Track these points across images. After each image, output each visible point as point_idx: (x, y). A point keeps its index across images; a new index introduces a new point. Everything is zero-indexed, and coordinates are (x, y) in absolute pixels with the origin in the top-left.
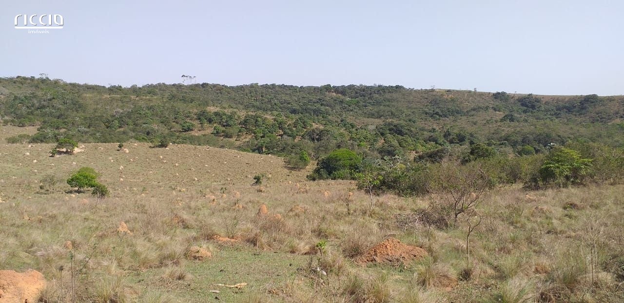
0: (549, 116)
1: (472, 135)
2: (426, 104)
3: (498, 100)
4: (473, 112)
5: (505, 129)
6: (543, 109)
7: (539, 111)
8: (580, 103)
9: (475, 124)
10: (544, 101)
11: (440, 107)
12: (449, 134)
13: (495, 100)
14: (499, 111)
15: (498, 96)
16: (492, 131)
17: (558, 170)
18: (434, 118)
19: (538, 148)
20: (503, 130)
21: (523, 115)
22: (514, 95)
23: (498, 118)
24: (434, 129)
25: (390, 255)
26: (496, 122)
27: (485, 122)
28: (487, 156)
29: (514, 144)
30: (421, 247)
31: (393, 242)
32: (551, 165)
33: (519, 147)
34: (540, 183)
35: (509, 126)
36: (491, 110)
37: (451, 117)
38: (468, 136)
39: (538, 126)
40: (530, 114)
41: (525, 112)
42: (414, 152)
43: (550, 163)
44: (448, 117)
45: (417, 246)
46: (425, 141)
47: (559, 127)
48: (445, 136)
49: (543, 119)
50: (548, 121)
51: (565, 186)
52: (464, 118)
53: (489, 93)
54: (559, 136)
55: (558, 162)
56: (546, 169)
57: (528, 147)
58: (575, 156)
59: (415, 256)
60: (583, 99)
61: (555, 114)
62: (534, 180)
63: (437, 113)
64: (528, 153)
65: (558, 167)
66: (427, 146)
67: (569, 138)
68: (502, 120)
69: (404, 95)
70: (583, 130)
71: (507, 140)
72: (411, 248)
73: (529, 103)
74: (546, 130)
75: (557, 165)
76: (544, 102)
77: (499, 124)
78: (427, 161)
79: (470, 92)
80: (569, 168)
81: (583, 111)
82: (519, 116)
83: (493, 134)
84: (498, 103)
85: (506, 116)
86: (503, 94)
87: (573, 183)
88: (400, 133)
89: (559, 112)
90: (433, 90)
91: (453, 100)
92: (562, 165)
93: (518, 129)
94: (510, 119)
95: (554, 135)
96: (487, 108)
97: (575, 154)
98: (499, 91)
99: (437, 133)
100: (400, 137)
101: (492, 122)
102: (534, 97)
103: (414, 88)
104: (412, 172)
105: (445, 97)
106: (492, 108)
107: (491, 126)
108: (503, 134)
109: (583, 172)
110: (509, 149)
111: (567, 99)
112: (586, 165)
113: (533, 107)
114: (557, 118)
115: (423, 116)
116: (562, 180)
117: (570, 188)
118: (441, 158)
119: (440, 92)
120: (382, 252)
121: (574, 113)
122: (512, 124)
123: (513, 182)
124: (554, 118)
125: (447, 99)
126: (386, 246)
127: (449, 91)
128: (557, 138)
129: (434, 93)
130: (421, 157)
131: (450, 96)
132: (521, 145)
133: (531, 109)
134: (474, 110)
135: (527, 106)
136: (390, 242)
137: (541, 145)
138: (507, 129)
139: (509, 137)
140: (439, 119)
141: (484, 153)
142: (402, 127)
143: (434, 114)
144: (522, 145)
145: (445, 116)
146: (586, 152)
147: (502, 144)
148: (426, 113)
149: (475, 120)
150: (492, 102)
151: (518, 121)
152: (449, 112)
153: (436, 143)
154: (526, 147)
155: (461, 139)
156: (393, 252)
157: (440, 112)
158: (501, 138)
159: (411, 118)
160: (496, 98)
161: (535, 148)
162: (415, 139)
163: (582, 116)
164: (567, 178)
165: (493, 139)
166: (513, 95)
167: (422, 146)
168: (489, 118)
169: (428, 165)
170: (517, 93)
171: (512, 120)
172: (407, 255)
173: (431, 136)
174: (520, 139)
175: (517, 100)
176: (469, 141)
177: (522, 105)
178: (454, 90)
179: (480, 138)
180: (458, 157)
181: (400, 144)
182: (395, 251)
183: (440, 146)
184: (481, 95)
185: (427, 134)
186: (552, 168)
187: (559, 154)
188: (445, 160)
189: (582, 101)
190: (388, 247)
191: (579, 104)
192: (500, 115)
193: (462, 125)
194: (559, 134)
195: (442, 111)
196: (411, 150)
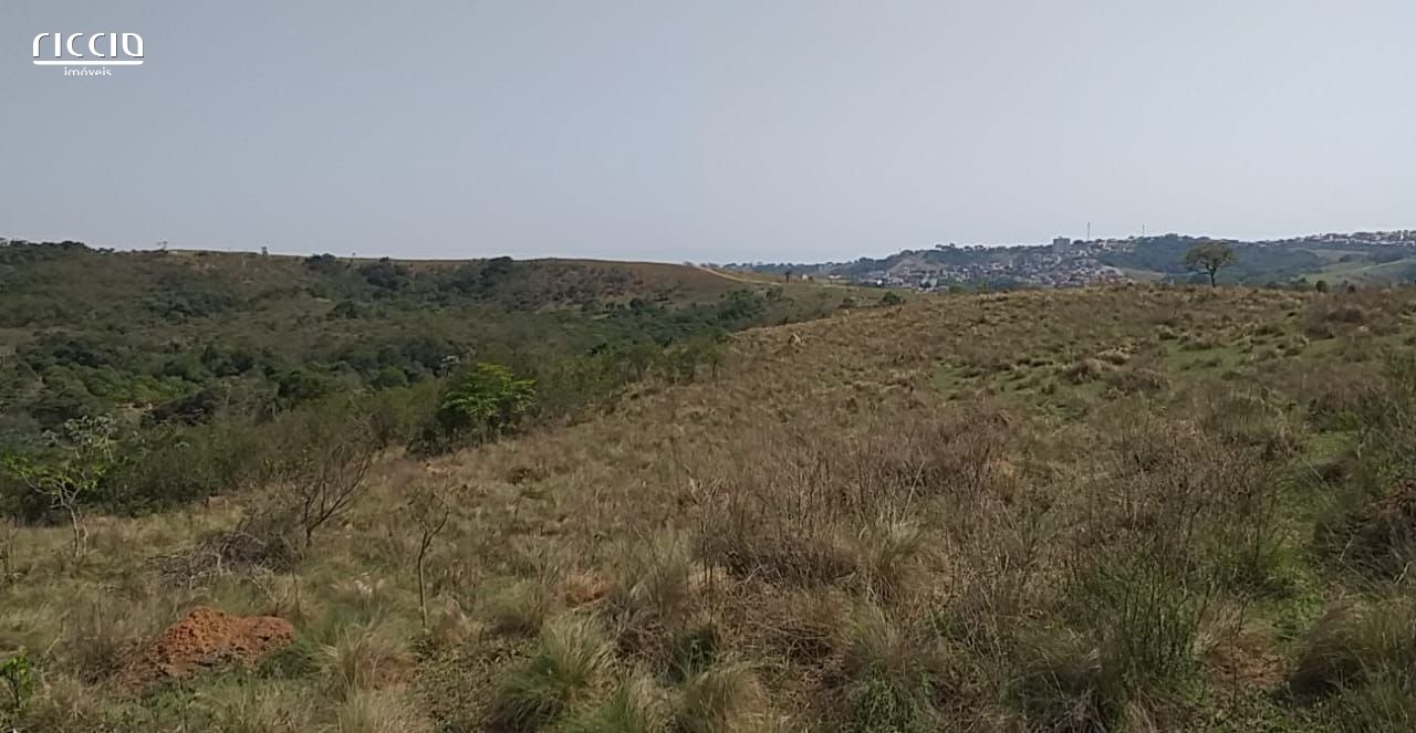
0: (426, 303)
1: (266, 354)
2: (149, 287)
3: (318, 273)
4: (264, 302)
5: (339, 334)
6: (414, 289)
7: (404, 293)
8: (482, 274)
9: (272, 327)
10: (414, 271)
11: (185, 293)
12: (215, 356)
13: (311, 273)
14: (323, 297)
15: (318, 263)
16: (313, 343)
17: (474, 409)
18: (174, 318)
19: (412, 371)
20: (337, 338)
21: (375, 303)
22: (351, 260)
23: (322, 312)
24: (177, 346)
25: (206, 650)
26: (319, 320)
27: (294, 321)
28: (317, 396)
29: (362, 367)
30: (274, 615)
31: (206, 617)
32: (462, 401)
33: (375, 373)
34: (443, 440)
35: (347, 329)
36: (305, 295)
37: (213, 315)
38: (258, 357)
39: (407, 325)
40: (389, 300)
41: (377, 296)
42: (131, 405)
43: (458, 397)
44: (206, 316)
45: (265, 615)
46: (155, 376)
47: (449, 325)
48: (204, 360)
49: (416, 309)
50: (425, 312)
51: (492, 439)
52: (244, 315)
53: (297, 258)
54: (450, 343)
55: (473, 391)
56: (452, 408)
57: (392, 371)
58: (503, 378)
59: (266, 639)
60: (487, 267)
61: (438, 298)
62: (429, 435)
63: (179, 308)
64: (392, 383)
65: (475, 403)
66: (164, 386)
67: (470, 344)
68: (330, 317)
69: (86, 265)
70: (493, 328)
71: (344, 358)
72: (250, 622)
73: (384, 277)
74: (423, 331)
75: (471, 398)
76: (413, 275)
77: (325, 324)
78: (174, 421)
79: (253, 255)
80: (495, 402)
81: (490, 290)
82: (366, 305)
83: (315, 347)
84: (317, 278)
85: (338, 307)
86: (328, 257)
87: (504, 432)
88: (88, 360)
89: (443, 294)
90: (163, 253)
91: (214, 275)
92: (481, 398)
93: (368, 334)
94: (347, 313)
95: (440, 340)
96: (295, 291)
97: (502, 373)
98: (317, 254)
99: (185, 355)
100: (89, 370)
101: (309, 322)
102: (393, 263)
103: (112, 249)
104: (145, 451)
105: (196, 267)
106: (308, 290)
107: (307, 330)
108: (337, 345)
109: (521, 408)
110: (352, 378)
111: (457, 267)
112: (524, 392)
113: (393, 285)
114: (442, 306)
115: (145, 315)
116: (482, 428)
117: (500, 442)
118: (208, 410)
119: (181, 256)
120: (182, 648)
121: (473, 295)
122: (353, 323)
123: (382, 445)
124: (436, 305)
125: (201, 274)
126: (191, 631)
127: (202, 254)
128: (448, 347)
129: (168, 260)
130: (159, 415)
131: (207, 266)
132: (378, 366)
133: (389, 291)
134: (266, 296)
135: (381, 285)
136: (200, 618)
137: (417, 363)
138: (343, 335)
139: (350, 351)
140: (186, 322)
141: (310, 390)
142: (91, 344)
143: (171, 309)
144: (380, 368)
145: (200, 313)
146: (522, 368)
147: (337, 368)
148: (152, 309)
149: (270, 321)
150: (306, 278)
151: (365, 316)
152: (207, 302)
153: (184, 379)
154: (387, 370)
155: (244, 365)
156: (211, 642)
157: (185, 303)
158: (332, 355)
159: (111, 321)
160: (312, 268)
161: (406, 372)
162: (130, 373)
163: (488, 299)
164: (492, 422)
165: (313, 358)
166: (348, 261)
167: (150, 387)
168: (302, 314)
169: (180, 431)
170: (358, 256)
171: (352, 315)
172: (248, 642)
173: (171, 364)
174: (373, 355)
175: (359, 270)
176: (264, 367)
177: (370, 281)
178: (214, 253)
179: (286, 358)
180: (251, 405)
181: (90, 390)
182: (215, 639)
183: (195, 384)
184: (280, 261)
185: (159, 360)
186: (463, 407)
187: (474, 375)
188: (219, 414)
189: (485, 270)
190: (196, 632)
191: (481, 277)
192: (325, 305)
193: (241, 331)
194: (450, 339)
195: (191, 302)
196: (122, 401)
